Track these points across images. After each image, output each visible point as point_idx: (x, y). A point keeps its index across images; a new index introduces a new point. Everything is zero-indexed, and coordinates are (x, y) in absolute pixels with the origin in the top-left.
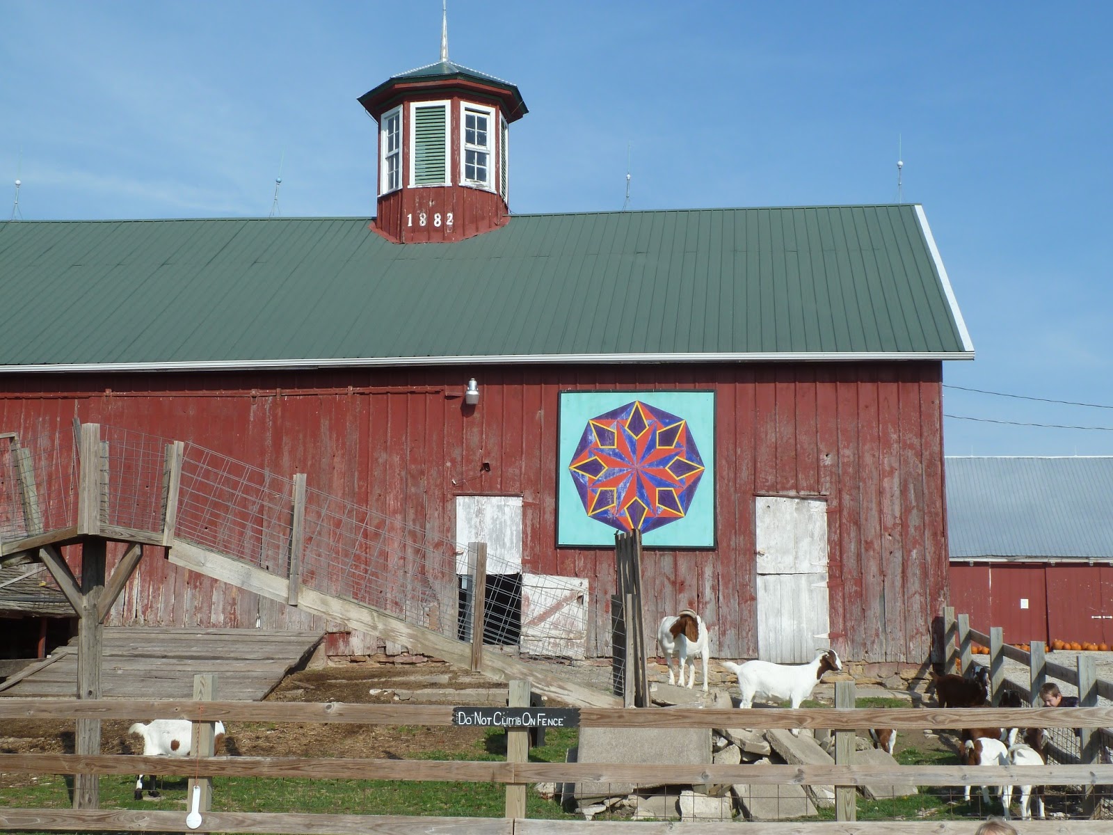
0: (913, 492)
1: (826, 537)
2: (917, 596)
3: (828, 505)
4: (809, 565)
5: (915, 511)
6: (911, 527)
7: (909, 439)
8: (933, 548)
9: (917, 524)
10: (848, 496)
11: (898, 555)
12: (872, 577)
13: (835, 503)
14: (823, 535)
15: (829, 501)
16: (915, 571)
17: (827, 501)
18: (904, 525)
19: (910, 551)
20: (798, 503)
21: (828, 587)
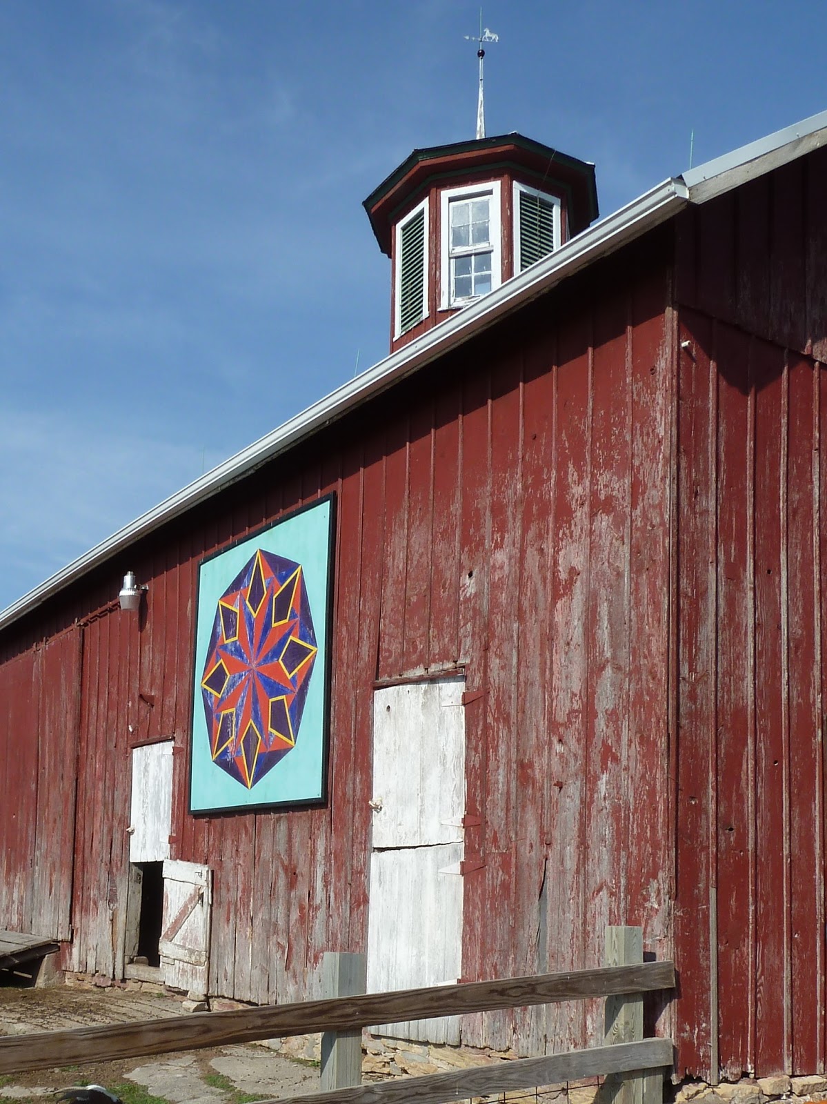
0: (606, 623)
1: (463, 760)
2: (604, 894)
3: (467, 688)
4: (439, 826)
5: (608, 672)
6: (600, 715)
7: (606, 486)
8: (640, 767)
9: (610, 706)
10: (498, 661)
11: (574, 789)
12: (528, 848)
13: (477, 681)
14: (458, 758)
15: (470, 679)
16: (603, 828)
17: (465, 678)
18: (589, 712)
19: (597, 778)
20: (426, 692)
21: (463, 873)
